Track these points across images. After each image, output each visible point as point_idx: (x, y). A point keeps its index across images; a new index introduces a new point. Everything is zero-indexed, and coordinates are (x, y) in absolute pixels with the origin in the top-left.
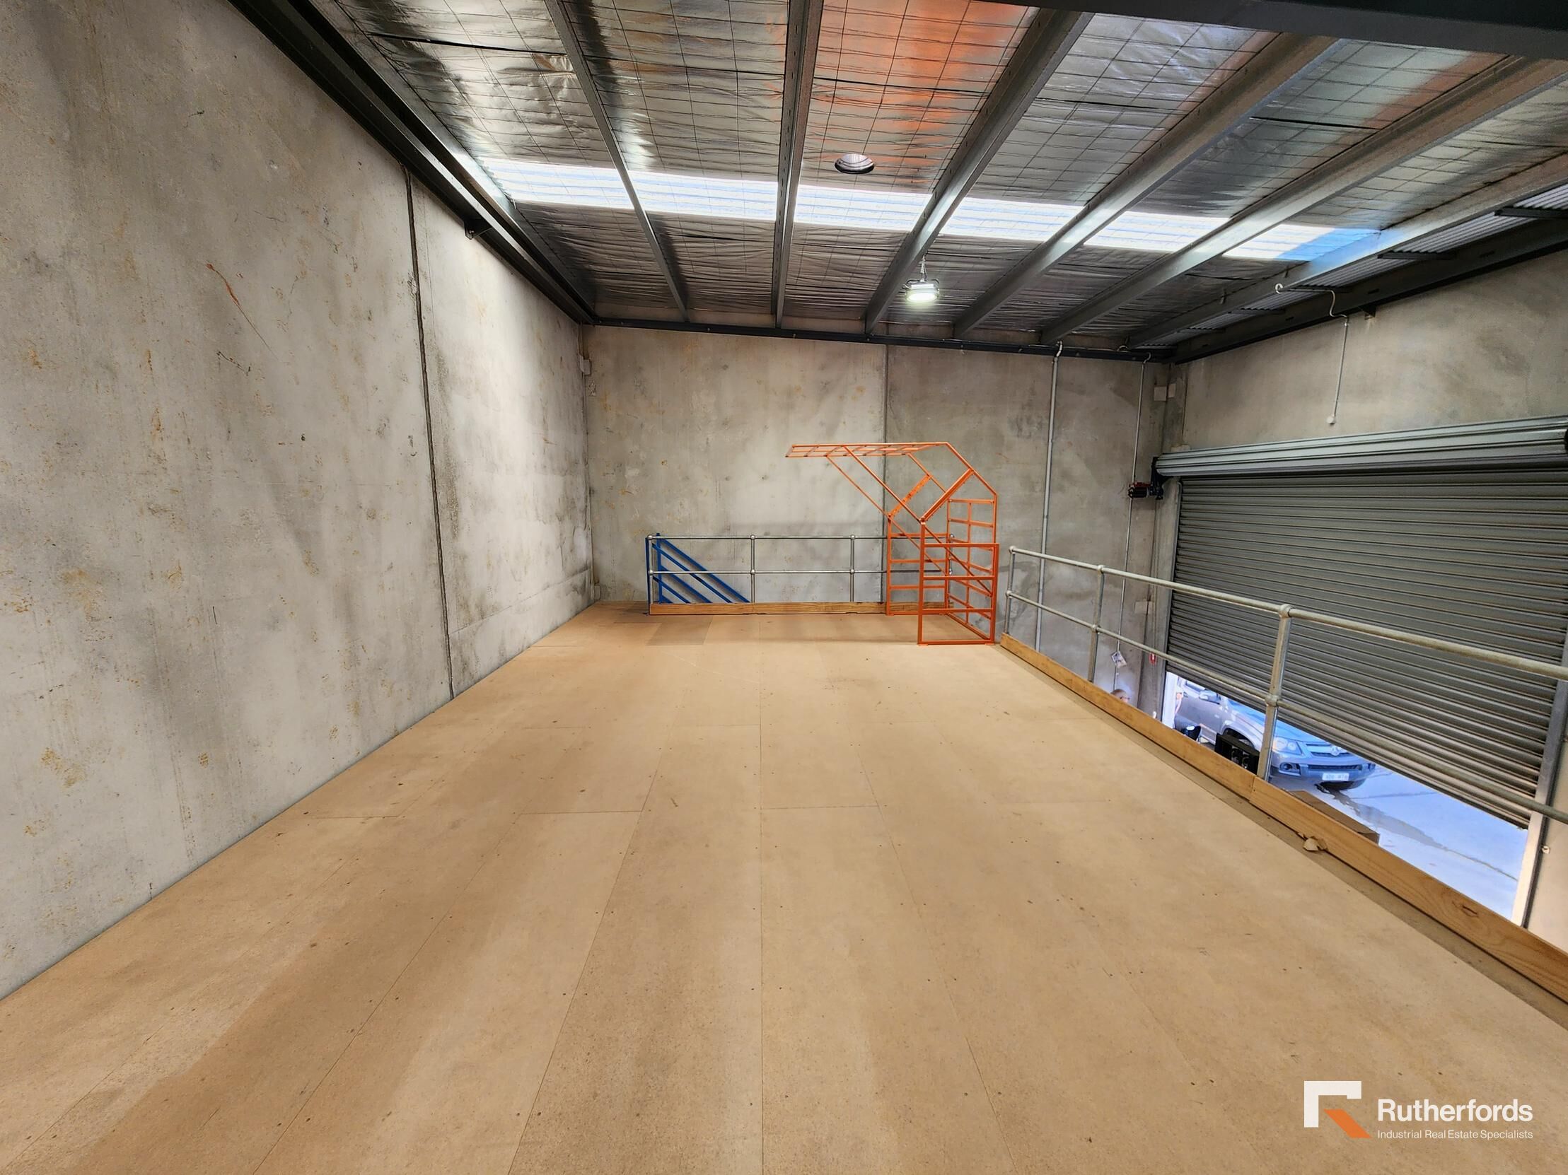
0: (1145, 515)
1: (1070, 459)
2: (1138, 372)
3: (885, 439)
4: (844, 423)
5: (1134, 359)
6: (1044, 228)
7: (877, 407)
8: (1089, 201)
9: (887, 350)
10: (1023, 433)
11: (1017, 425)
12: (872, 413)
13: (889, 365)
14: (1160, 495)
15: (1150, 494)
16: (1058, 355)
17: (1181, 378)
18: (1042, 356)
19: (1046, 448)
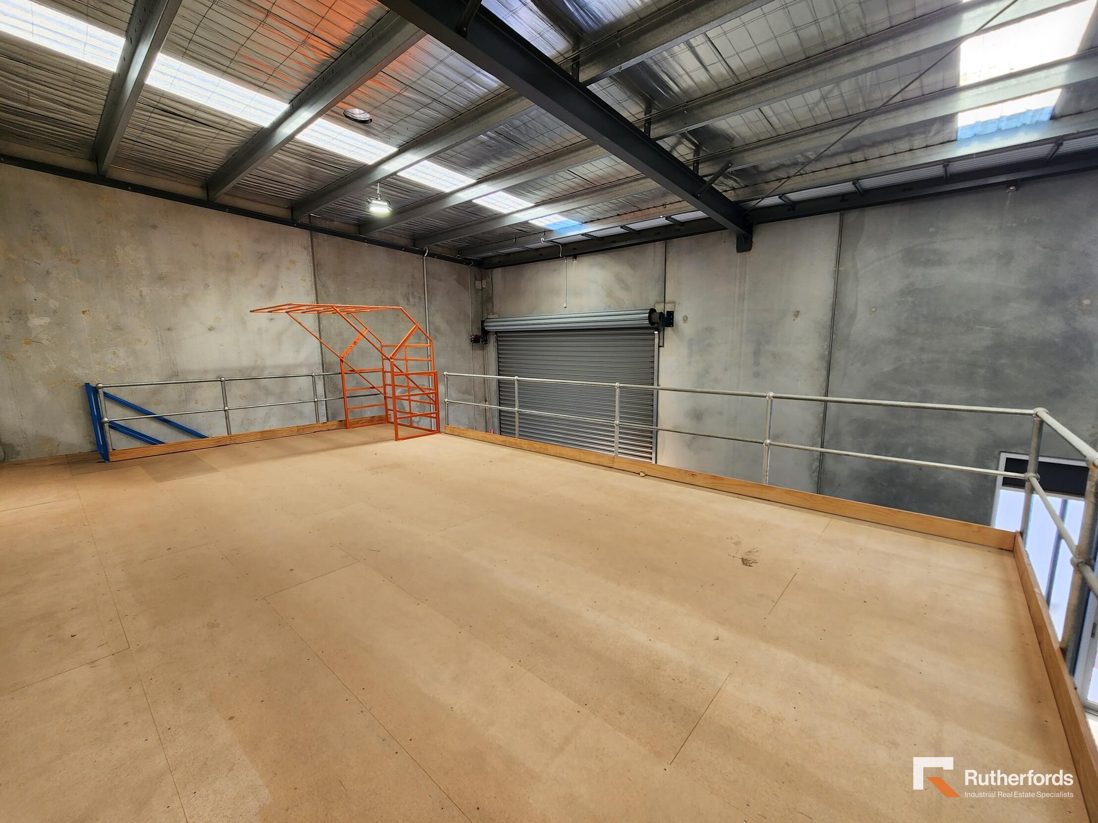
0: (479, 353)
1: (438, 320)
2: (468, 272)
3: (317, 301)
4: (282, 287)
5: (464, 263)
6: (449, 185)
7: (309, 279)
8: (480, 179)
9: (311, 234)
10: (410, 303)
11: (406, 297)
12: (304, 280)
13: (314, 246)
14: (486, 341)
15: (482, 341)
16: (425, 255)
17: (489, 277)
18: (416, 255)
19: (425, 312)
